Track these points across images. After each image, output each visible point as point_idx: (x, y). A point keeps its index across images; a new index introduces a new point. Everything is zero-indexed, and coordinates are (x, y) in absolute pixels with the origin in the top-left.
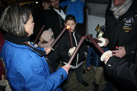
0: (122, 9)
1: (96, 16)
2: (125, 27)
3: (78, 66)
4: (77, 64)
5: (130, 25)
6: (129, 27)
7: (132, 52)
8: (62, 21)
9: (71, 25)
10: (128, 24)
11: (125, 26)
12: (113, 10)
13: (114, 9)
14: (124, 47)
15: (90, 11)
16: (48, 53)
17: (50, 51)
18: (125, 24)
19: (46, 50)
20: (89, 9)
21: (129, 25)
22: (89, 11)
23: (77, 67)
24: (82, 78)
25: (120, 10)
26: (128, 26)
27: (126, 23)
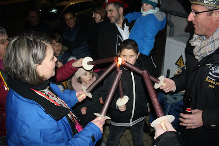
0: (205, 46)
1: (180, 40)
2: (209, 79)
3: (132, 124)
4: (131, 120)
5: (218, 77)
6: (214, 80)
7: (212, 126)
8: (119, 44)
9: (128, 57)
10: (214, 74)
11: (208, 77)
12: (193, 44)
13: (195, 43)
14: (201, 112)
15: (172, 28)
16: (82, 99)
17: (85, 98)
18: (210, 73)
19: (79, 95)
20: (172, 26)
21: (216, 76)
22: (170, 29)
23: (131, 126)
24: (141, 142)
25: (203, 47)
26: (214, 78)
27: (211, 71)
